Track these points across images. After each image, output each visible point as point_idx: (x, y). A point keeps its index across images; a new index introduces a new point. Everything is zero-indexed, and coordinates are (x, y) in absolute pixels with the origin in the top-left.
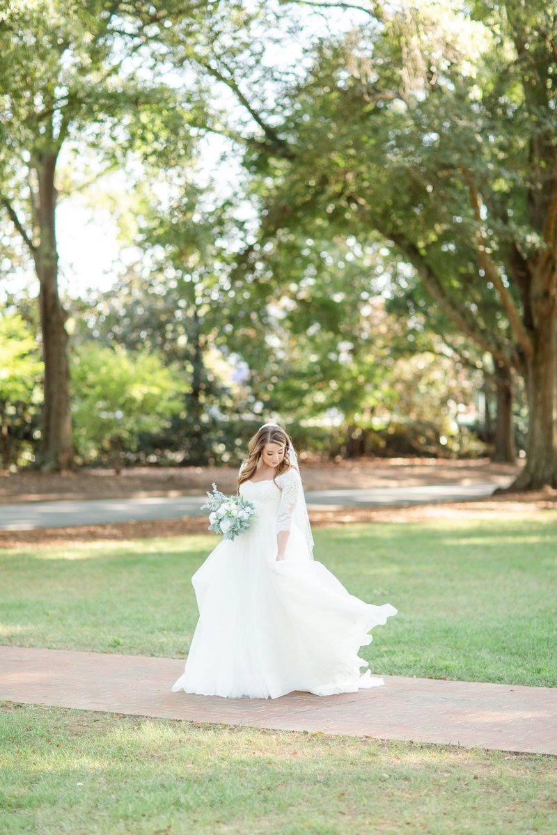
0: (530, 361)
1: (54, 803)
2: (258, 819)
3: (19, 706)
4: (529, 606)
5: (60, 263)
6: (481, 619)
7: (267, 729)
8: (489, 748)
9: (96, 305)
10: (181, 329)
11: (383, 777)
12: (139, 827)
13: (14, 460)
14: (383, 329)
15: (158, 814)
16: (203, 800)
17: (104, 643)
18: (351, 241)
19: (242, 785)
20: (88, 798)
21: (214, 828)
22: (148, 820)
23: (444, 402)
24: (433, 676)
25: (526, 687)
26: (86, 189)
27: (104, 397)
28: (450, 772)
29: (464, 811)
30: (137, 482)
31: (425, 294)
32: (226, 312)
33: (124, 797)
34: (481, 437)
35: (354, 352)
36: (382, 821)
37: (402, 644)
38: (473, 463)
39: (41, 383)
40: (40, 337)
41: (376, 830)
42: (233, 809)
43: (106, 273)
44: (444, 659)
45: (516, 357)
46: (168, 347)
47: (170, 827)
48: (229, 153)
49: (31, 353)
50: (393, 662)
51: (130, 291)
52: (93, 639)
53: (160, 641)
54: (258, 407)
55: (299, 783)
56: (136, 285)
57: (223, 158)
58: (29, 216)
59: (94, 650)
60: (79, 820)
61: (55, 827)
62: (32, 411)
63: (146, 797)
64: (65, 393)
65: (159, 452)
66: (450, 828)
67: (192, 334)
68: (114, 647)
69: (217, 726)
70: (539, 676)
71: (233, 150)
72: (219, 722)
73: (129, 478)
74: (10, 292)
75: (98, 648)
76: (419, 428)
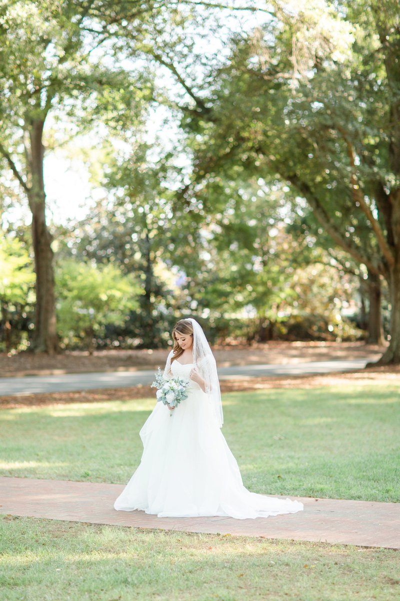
0: (392, 269)
1: (40, 582)
2: (182, 592)
3: (17, 518)
4: (385, 447)
5: (47, 200)
6: (350, 456)
7: (192, 533)
8: (347, 544)
9: (74, 230)
10: (136, 247)
11: (271, 563)
12: (98, 598)
13: (15, 345)
14: (286, 246)
15: (112, 589)
16: (144, 580)
17: (78, 474)
18: (261, 182)
19: (172, 569)
20: (64, 579)
21: (151, 597)
22: (105, 593)
23: (331, 299)
24: (312, 495)
25: (378, 503)
26: (65, 145)
27: (79, 298)
28: (319, 560)
29: (325, 586)
30: (105, 361)
31: (315, 220)
32: (168, 235)
33: (89, 578)
34: (358, 326)
35: (264, 263)
36: (268, 592)
37: (291, 474)
38: (353, 344)
39: (34, 288)
40: (32, 254)
41: (263, 598)
42: (165, 586)
43: (81, 206)
44: (321, 484)
45: (382, 266)
46: (127, 261)
47: (120, 597)
48: (170, 118)
49: (26, 266)
50: (284, 486)
51: (99, 219)
52: (70, 472)
53: (118, 472)
54: (194, 304)
55: (212, 568)
56: (104, 215)
57: (166, 122)
58: (24, 166)
59: (71, 479)
60: (57, 593)
61: (41, 598)
62: (27, 309)
63: (104, 578)
64: (52, 295)
65: (121, 338)
66: (315, 597)
67: (145, 251)
68: (85, 477)
69: (156, 531)
70: (387, 495)
71: (173, 116)
72: (157, 528)
73: (99, 358)
74: (11, 222)
75: (74, 478)
76: (312, 319)
